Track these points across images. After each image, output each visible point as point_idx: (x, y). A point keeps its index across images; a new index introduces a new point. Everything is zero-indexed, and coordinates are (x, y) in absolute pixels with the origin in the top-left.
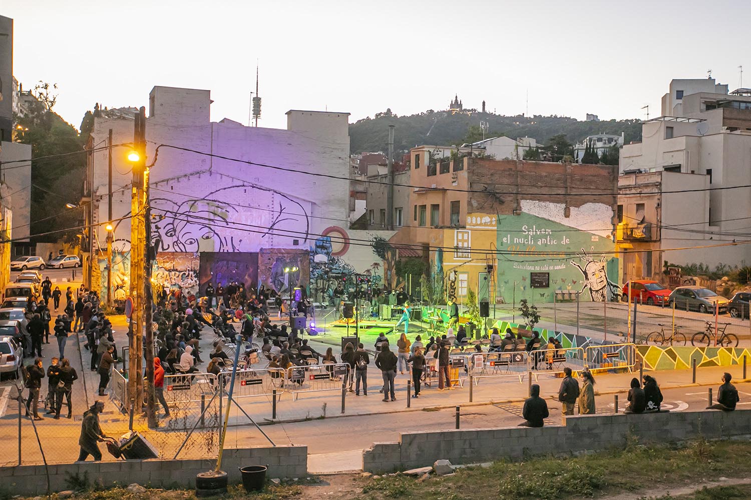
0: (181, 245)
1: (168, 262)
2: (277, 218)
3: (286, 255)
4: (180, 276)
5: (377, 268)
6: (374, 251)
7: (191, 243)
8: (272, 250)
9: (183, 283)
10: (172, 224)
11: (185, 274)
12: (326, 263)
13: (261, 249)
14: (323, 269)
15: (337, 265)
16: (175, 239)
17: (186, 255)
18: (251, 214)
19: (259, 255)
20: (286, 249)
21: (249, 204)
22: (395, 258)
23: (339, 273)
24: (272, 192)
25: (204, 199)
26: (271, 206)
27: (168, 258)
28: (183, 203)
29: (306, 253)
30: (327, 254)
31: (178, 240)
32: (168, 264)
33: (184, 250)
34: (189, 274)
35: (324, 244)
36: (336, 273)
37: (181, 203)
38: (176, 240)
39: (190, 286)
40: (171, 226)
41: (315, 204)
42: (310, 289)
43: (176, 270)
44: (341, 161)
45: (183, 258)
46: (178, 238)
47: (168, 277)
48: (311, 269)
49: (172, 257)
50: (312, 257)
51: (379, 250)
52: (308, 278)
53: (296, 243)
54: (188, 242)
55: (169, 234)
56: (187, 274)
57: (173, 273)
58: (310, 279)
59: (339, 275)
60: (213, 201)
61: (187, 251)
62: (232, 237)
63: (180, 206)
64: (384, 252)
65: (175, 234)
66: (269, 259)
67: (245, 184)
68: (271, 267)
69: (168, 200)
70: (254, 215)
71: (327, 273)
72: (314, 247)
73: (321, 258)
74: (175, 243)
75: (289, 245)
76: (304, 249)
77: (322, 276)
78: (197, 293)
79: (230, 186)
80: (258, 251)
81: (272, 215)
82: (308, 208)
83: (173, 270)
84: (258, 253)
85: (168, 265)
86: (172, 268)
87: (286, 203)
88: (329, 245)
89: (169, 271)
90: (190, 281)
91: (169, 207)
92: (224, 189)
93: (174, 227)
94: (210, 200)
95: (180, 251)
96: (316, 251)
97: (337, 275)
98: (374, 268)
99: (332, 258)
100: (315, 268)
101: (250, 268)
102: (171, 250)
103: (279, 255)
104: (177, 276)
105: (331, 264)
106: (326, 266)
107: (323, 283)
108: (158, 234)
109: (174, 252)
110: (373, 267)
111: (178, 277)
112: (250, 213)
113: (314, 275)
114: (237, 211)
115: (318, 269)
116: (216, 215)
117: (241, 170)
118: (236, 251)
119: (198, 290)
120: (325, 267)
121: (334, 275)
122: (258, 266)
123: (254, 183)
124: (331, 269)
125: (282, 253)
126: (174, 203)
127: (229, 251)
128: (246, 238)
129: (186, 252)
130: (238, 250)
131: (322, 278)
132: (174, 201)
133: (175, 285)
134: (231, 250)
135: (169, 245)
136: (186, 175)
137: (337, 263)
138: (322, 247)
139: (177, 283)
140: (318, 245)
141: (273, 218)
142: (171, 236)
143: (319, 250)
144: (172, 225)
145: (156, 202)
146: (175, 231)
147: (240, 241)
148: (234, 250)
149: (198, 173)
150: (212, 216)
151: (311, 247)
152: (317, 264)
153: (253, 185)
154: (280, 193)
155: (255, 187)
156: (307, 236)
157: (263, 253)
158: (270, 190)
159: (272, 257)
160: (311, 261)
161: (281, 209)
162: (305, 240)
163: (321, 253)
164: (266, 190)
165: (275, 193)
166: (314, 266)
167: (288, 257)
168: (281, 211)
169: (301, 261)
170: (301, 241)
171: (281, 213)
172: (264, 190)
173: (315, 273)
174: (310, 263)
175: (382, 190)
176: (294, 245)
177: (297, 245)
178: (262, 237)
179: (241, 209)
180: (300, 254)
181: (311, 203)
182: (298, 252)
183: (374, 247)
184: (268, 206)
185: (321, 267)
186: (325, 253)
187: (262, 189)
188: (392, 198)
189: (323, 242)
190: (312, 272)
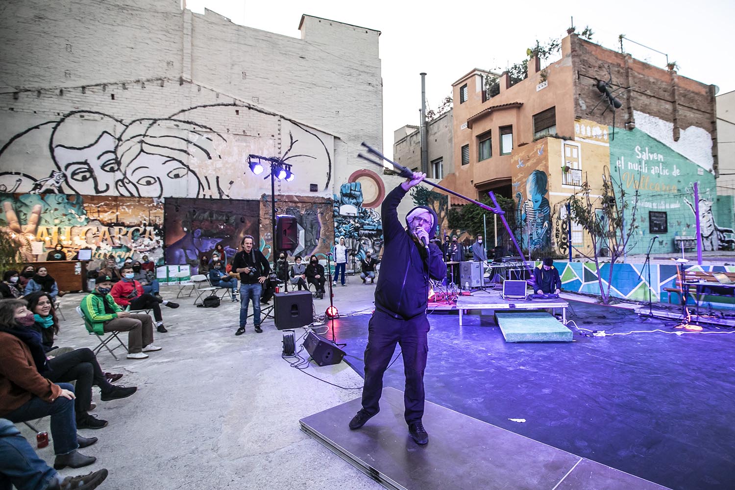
0: (130, 187)
1: (106, 212)
2: (287, 153)
3: (300, 205)
4: (129, 235)
6: (415, 203)
7: (149, 183)
8: (279, 197)
9: (134, 245)
10: (114, 152)
11: (138, 230)
12: (355, 217)
13: (263, 196)
14: (352, 225)
15: (370, 219)
16: (119, 175)
17: (139, 201)
18: (247, 146)
19: (261, 205)
20: (300, 196)
21: (244, 131)
22: (445, 208)
23: (373, 230)
24: (278, 118)
25: (169, 119)
26: (277, 137)
27: (105, 205)
28: (134, 121)
29: (329, 203)
30: (357, 205)
31: (125, 177)
32: (107, 214)
33: (136, 194)
34: (145, 230)
35: (353, 192)
36: (370, 230)
37: (130, 122)
38: (122, 178)
39: (148, 248)
40: (112, 156)
41: (339, 138)
43: (123, 225)
44: (370, 88)
45: (135, 206)
46: (125, 174)
47: (107, 236)
48: (336, 224)
49: (114, 203)
50: (337, 208)
51: (420, 201)
52: (333, 237)
53: (314, 188)
54: (143, 181)
55: (107, 168)
56: (142, 229)
57: (117, 229)
58: (335, 237)
59: (373, 232)
60: (184, 122)
61: (142, 195)
62: (218, 178)
63: (127, 126)
65: (119, 169)
67: (237, 102)
69: (105, 115)
70: (252, 147)
71: (357, 229)
72: (339, 195)
73: (350, 209)
74: (120, 183)
75: (304, 191)
76: (326, 197)
77: (351, 234)
78: (160, 260)
79: (213, 104)
80: (259, 198)
81: (279, 148)
82: (329, 142)
83: (117, 224)
84: (258, 201)
85: (107, 217)
86: (114, 221)
87: (298, 133)
88: (359, 193)
89: (110, 225)
90: (147, 241)
91: (108, 124)
92: (205, 106)
93: (117, 158)
94: (181, 121)
95: (128, 194)
96: (342, 201)
97: (370, 232)
99: (363, 209)
100: (340, 223)
101: (248, 222)
102: (112, 192)
103: (290, 204)
104: (123, 233)
105: (363, 218)
106: (356, 221)
107: (353, 242)
108: (86, 166)
109: (117, 197)
111: (126, 235)
112: (245, 144)
113: (340, 232)
114: (224, 139)
115: (345, 224)
116: (191, 143)
117: (230, 83)
118: (224, 197)
119: (162, 256)
120: (354, 221)
121: (367, 232)
122: (259, 220)
123: (252, 103)
124: (363, 225)
125: (295, 202)
126: (117, 121)
127: (213, 197)
128: (239, 179)
129: (140, 197)
130: (228, 196)
131: (350, 237)
132: (116, 118)
133: (120, 247)
134: (216, 196)
135: (107, 185)
136: (138, 81)
137: (369, 216)
138: (351, 196)
139: (125, 244)
140: (344, 192)
141: (280, 153)
142: (112, 170)
143: (346, 199)
144: (113, 154)
145: (82, 116)
146: (119, 163)
147: (231, 183)
148: (221, 196)
149: (160, 79)
150: (183, 145)
151: (335, 195)
152: (344, 217)
153: (249, 105)
154: (290, 120)
155: (252, 108)
156: (329, 179)
157: (267, 201)
158: (274, 115)
159: (279, 208)
160: (336, 214)
161: (292, 142)
162: (327, 186)
163: (349, 204)
164: (269, 114)
165: (282, 119)
166: (340, 220)
167: (303, 207)
168: (292, 144)
169: (322, 214)
170: (321, 187)
171: (291, 147)
172: (266, 113)
173: (342, 229)
174: (334, 216)
175: (412, 148)
176: (311, 190)
177: (316, 191)
178: (265, 178)
179: (231, 137)
180: (320, 203)
181: (333, 137)
182: (317, 201)
183: (415, 197)
184: (273, 136)
185: (349, 222)
186: (354, 204)
187: (263, 112)
188: (427, 151)
189: (351, 190)
190: (338, 228)
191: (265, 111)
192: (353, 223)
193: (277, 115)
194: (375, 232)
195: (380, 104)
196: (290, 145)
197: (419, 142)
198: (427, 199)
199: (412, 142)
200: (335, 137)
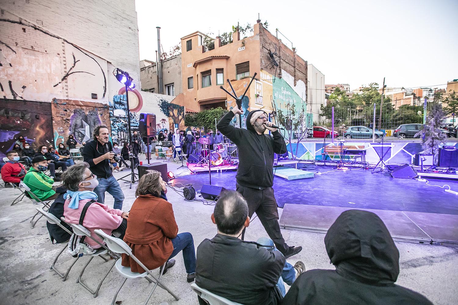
2: (71, 69)
3: (84, 108)
5: (164, 122)
6: (161, 110)
8: (67, 102)
12: (124, 118)
13: (54, 100)
14: (123, 123)
15: (134, 119)
18: (36, 59)
19: (53, 106)
20: (84, 102)
21: (32, 47)
22: (182, 114)
23: (136, 126)
24: (61, 41)
26: (62, 55)
29: (106, 107)
30: (125, 110)
35: (122, 101)
36: (134, 126)
41: (111, 63)
42: (112, 140)
44: (130, 31)
48: (112, 122)
50: (111, 111)
51: (164, 109)
53: (94, 96)
58: (112, 130)
59: (137, 128)
62: (10, 82)
64: (168, 111)
66: (66, 111)
67: (23, 22)
68: (68, 118)
70: (41, 61)
71: (126, 126)
72: (112, 103)
73: (119, 112)
75: (87, 98)
76: (104, 103)
77: (122, 129)
80: (50, 101)
81: (65, 65)
82: (104, 65)
84: (50, 103)
87: (79, 55)
88: (127, 102)
96: (114, 107)
97: (135, 128)
98: (163, 122)
99: (129, 113)
100: (115, 121)
101: (42, 119)
103: (77, 107)
105: (129, 118)
107: (123, 134)
110: (161, 122)
112: (34, 57)
113: (115, 127)
114: (13, 51)
115: (118, 122)
118: (18, 98)
120: (124, 120)
121: (132, 127)
122: (52, 118)
124: (129, 123)
125: (80, 106)
127: (7, 98)
128: (31, 85)
130: (22, 98)
131: (122, 131)
134: (10, 97)
137: (134, 117)
138: (120, 103)
140: (116, 101)
141: (65, 68)
143: (117, 106)
147: (24, 87)
148: (15, 97)
151: (110, 102)
152: (117, 117)
153: (36, 26)
154: (72, 44)
155: (38, 29)
156: (105, 91)
157: (57, 104)
158: (58, 38)
159: (68, 109)
160: (111, 115)
161: (75, 61)
162: (104, 96)
163: (120, 109)
164: (54, 36)
165: (65, 43)
166: (114, 120)
167: (87, 110)
168: (75, 63)
169: (101, 115)
170: (100, 96)
171: (74, 64)
172: (51, 35)
173: (116, 126)
174: (110, 117)
175: (150, 76)
176: (93, 98)
177: (96, 98)
178: (54, 86)
179: (20, 50)
180: (99, 107)
181: (106, 62)
182: (97, 105)
183: (161, 107)
184: (59, 54)
185: (121, 121)
186: (123, 109)
187: (48, 34)
188: (162, 78)
189: (121, 99)
190: (113, 124)
191: (50, 34)
192: (124, 122)
193: (61, 38)
194: (138, 128)
195: (137, 43)
196: (74, 63)
197: (156, 72)
198: (168, 108)
199: (150, 72)
200: (108, 62)
